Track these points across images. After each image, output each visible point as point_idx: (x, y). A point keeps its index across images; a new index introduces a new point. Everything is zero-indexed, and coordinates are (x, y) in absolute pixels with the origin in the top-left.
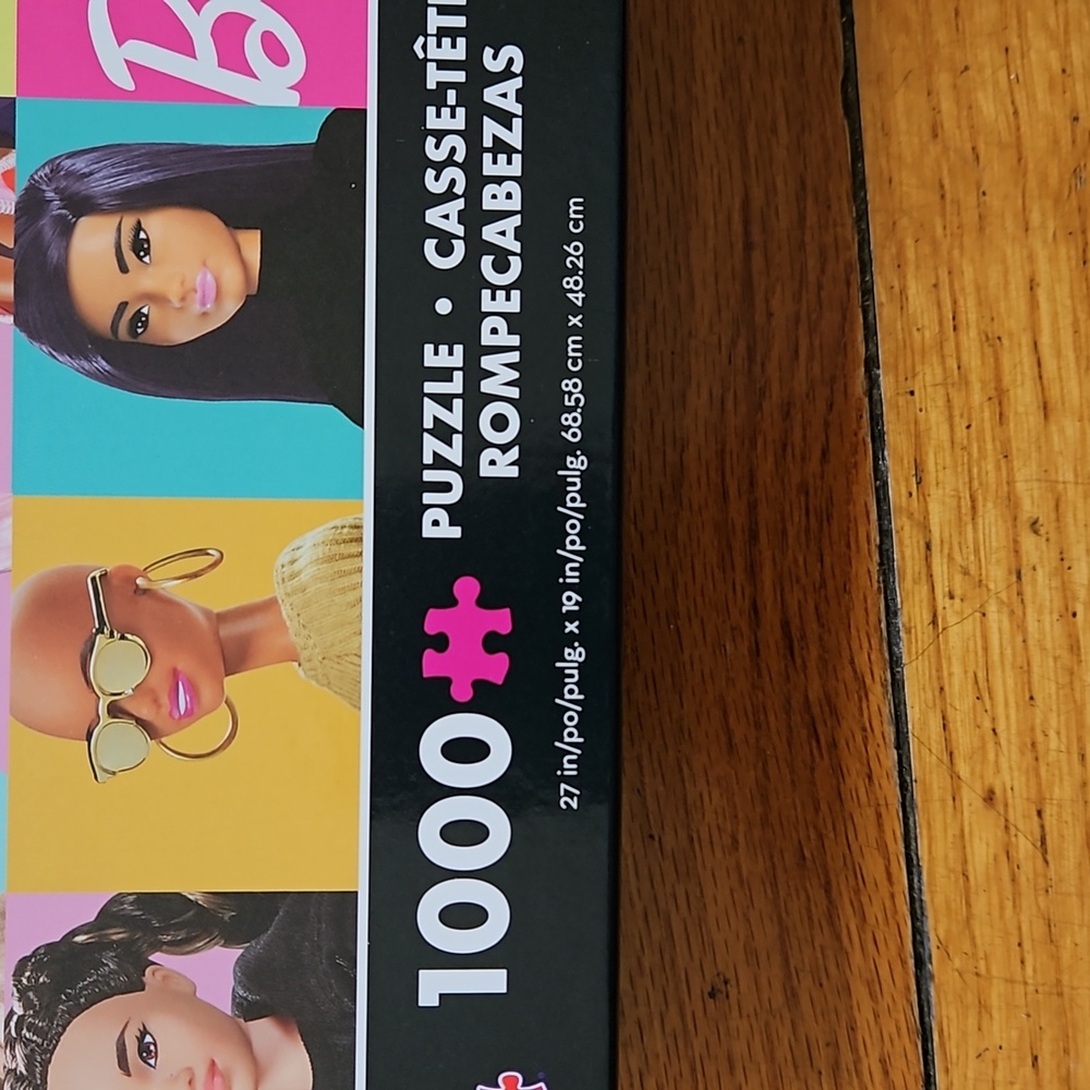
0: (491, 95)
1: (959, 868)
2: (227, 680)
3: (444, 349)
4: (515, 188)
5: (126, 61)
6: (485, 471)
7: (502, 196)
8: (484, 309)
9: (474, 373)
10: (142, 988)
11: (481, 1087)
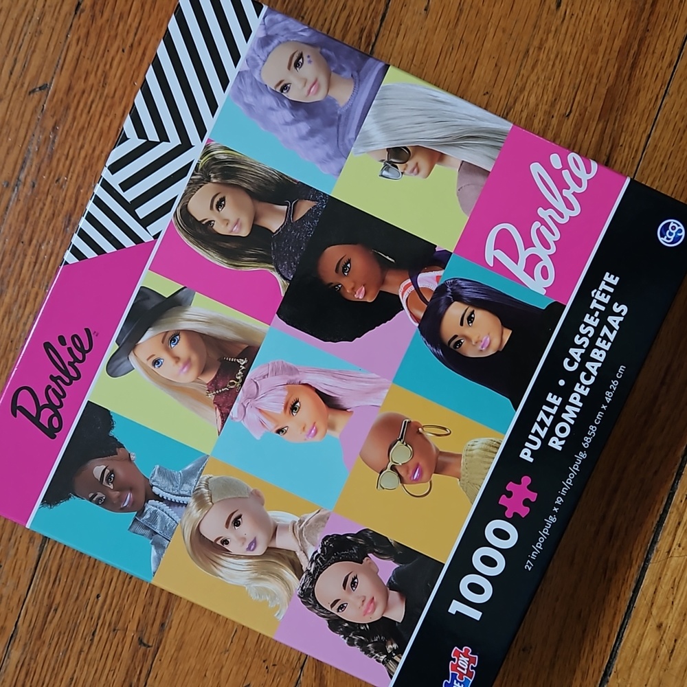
0: (610, 319)
1: (636, 647)
2: (434, 474)
3: (555, 397)
4: (604, 354)
5: (494, 257)
6: (550, 444)
7: (598, 354)
8: (575, 389)
9: (562, 409)
10: (361, 563)
11: (456, 648)
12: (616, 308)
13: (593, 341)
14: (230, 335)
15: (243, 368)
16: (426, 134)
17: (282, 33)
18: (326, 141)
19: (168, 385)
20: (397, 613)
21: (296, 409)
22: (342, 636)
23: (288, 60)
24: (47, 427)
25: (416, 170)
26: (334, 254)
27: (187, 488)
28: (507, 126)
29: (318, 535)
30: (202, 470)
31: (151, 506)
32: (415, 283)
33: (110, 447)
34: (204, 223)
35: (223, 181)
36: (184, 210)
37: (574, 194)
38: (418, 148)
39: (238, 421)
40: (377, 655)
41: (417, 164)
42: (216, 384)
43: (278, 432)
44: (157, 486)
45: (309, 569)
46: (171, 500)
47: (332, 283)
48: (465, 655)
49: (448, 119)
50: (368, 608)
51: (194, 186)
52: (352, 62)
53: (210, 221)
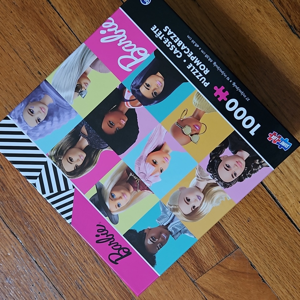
0: (168, 34)
2: (200, 121)
3: (189, 65)
4: (180, 41)
5: (129, 68)
6: (206, 74)
7: (180, 43)
8: (189, 57)
9: (195, 65)
10: (222, 161)
11: (268, 138)
12: (165, 30)
13: (174, 43)
14: (119, 175)
15: (133, 175)
16: (75, 76)
17: (19, 113)
18: (63, 113)
19: (129, 204)
20: (246, 155)
21: (156, 162)
22: (246, 178)
23: (29, 115)
24: (126, 254)
25: (86, 84)
26: (105, 126)
27: (168, 213)
28: (83, 45)
29: (205, 172)
30: (164, 205)
31: (170, 228)
32: (127, 101)
33: (143, 234)
34: (75, 168)
35: (63, 155)
36: (68, 173)
37: (117, 30)
38: (79, 81)
39: (151, 185)
40: (258, 168)
41: (84, 83)
42: (135, 187)
43: (161, 172)
44: (164, 223)
45: (216, 181)
46: (171, 220)
47: (115, 131)
48: (272, 136)
49: (73, 66)
50: (240, 165)
51: (61, 167)
52: (39, 92)
53: (76, 166)
